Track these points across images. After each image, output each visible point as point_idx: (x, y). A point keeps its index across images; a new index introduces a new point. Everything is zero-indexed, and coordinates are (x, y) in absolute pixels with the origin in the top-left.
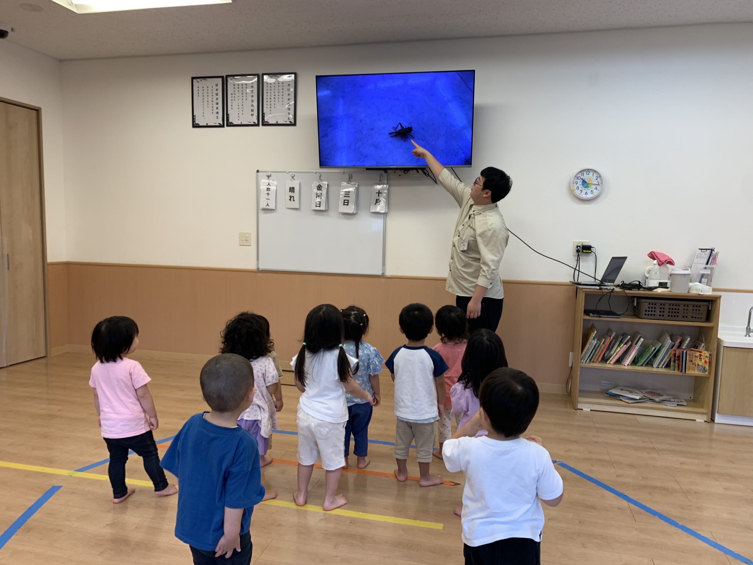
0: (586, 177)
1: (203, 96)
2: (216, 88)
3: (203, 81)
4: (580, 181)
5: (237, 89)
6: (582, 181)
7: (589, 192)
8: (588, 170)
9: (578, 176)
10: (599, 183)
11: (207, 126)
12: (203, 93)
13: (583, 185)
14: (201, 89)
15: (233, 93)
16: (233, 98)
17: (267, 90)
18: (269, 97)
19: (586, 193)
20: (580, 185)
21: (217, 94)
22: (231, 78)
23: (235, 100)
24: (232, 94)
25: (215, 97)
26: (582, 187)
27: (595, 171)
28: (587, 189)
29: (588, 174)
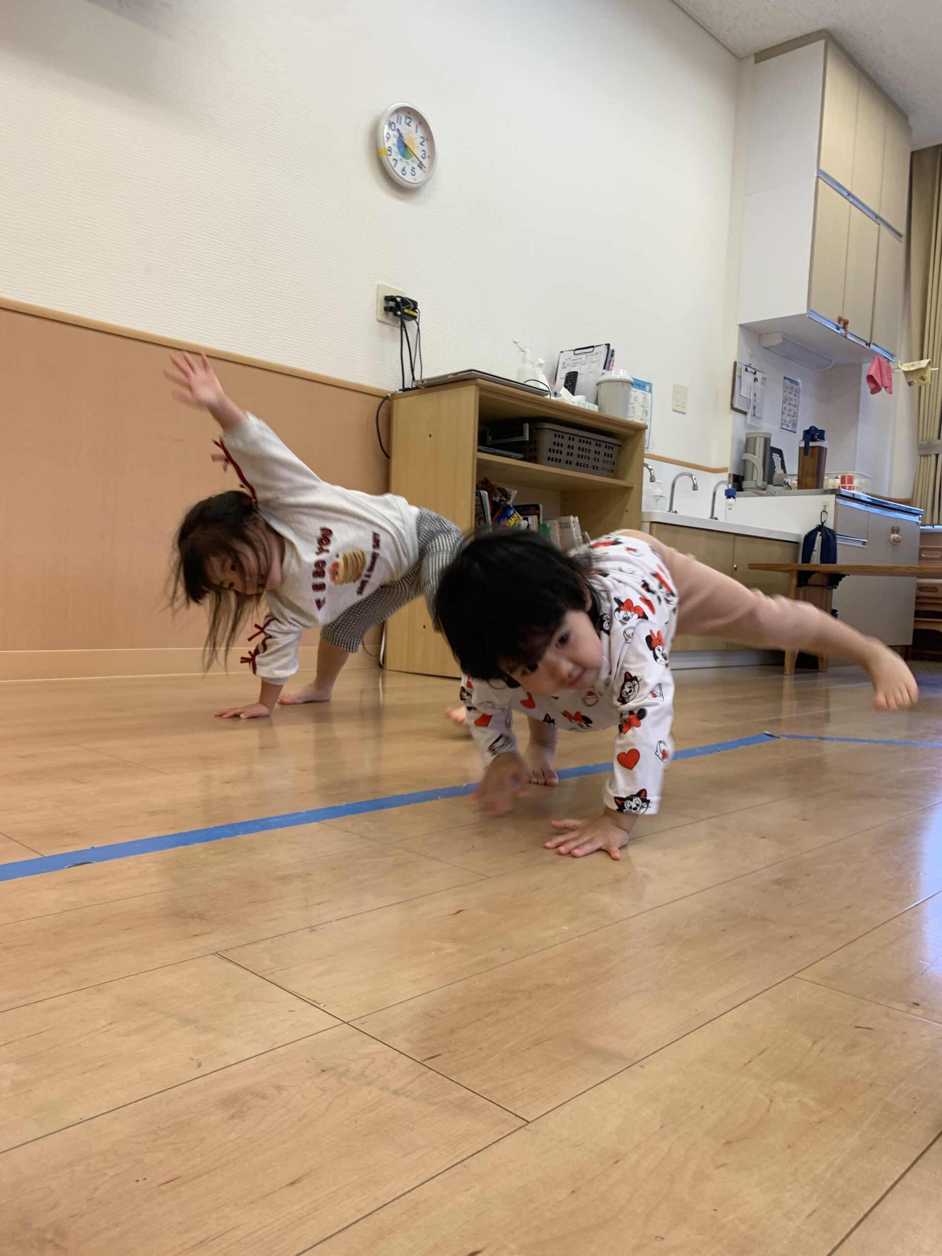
0: (403, 128)
4: (395, 136)
6: (396, 133)
7: (408, 170)
8: (410, 113)
9: (392, 121)
10: (427, 155)
13: (399, 148)
19: (403, 170)
20: (394, 144)
26: (397, 151)
27: (422, 122)
28: (405, 160)
29: (408, 125)
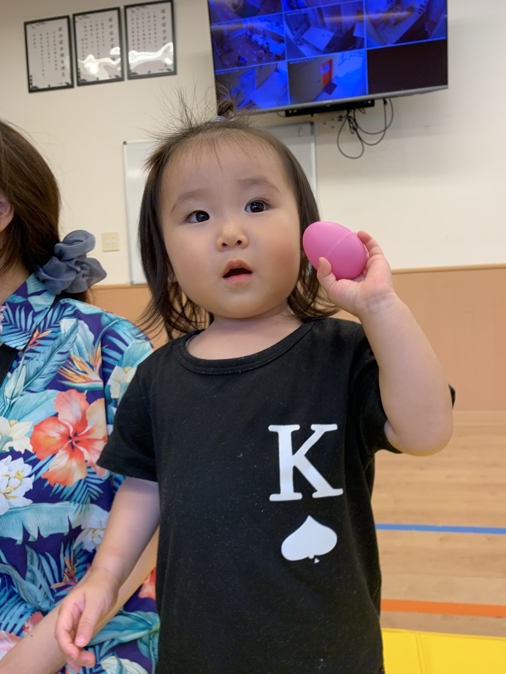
1: (42, 47)
2: (58, 33)
3: (41, 26)
5: (89, 33)
11: (50, 89)
12: (41, 43)
14: (38, 37)
15: (84, 38)
16: (85, 46)
17: (133, 28)
18: (136, 38)
21: (61, 42)
22: (80, 17)
23: (87, 48)
24: (82, 40)
25: (59, 46)
